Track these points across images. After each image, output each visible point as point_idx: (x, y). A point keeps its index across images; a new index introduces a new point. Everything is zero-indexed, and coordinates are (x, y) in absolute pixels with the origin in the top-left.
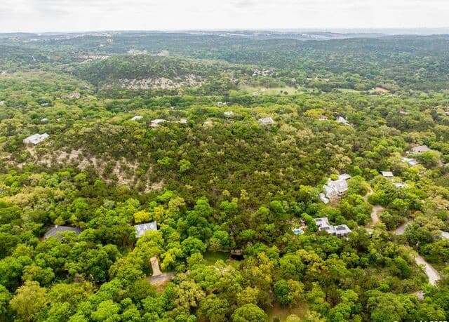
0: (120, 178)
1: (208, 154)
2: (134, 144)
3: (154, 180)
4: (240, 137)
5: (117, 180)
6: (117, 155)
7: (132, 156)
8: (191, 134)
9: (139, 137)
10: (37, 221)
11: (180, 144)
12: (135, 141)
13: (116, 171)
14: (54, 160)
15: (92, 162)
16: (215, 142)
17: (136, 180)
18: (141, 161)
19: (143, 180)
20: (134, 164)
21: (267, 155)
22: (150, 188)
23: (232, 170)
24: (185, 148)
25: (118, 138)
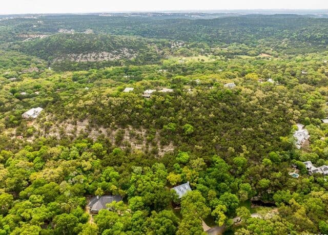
0: (132, 144)
1: (204, 117)
2: (138, 114)
3: (163, 144)
4: (221, 101)
5: (129, 146)
6: (123, 124)
7: (138, 124)
8: (184, 102)
9: (140, 107)
10: (78, 194)
11: (177, 111)
12: (138, 110)
13: (127, 138)
14: (62, 133)
15: (101, 132)
16: (204, 107)
17: (147, 144)
18: (147, 127)
19: (154, 145)
20: (141, 131)
21: (244, 114)
22: (163, 151)
23: (226, 129)
24: (183, 113)
25: (121, 109)
